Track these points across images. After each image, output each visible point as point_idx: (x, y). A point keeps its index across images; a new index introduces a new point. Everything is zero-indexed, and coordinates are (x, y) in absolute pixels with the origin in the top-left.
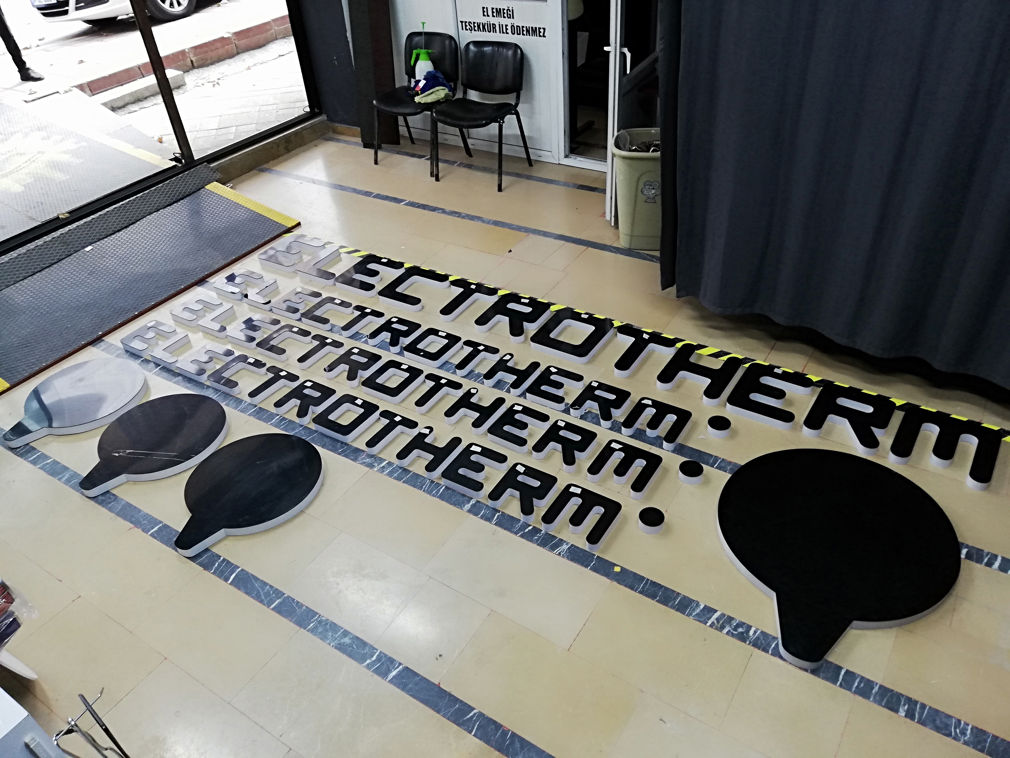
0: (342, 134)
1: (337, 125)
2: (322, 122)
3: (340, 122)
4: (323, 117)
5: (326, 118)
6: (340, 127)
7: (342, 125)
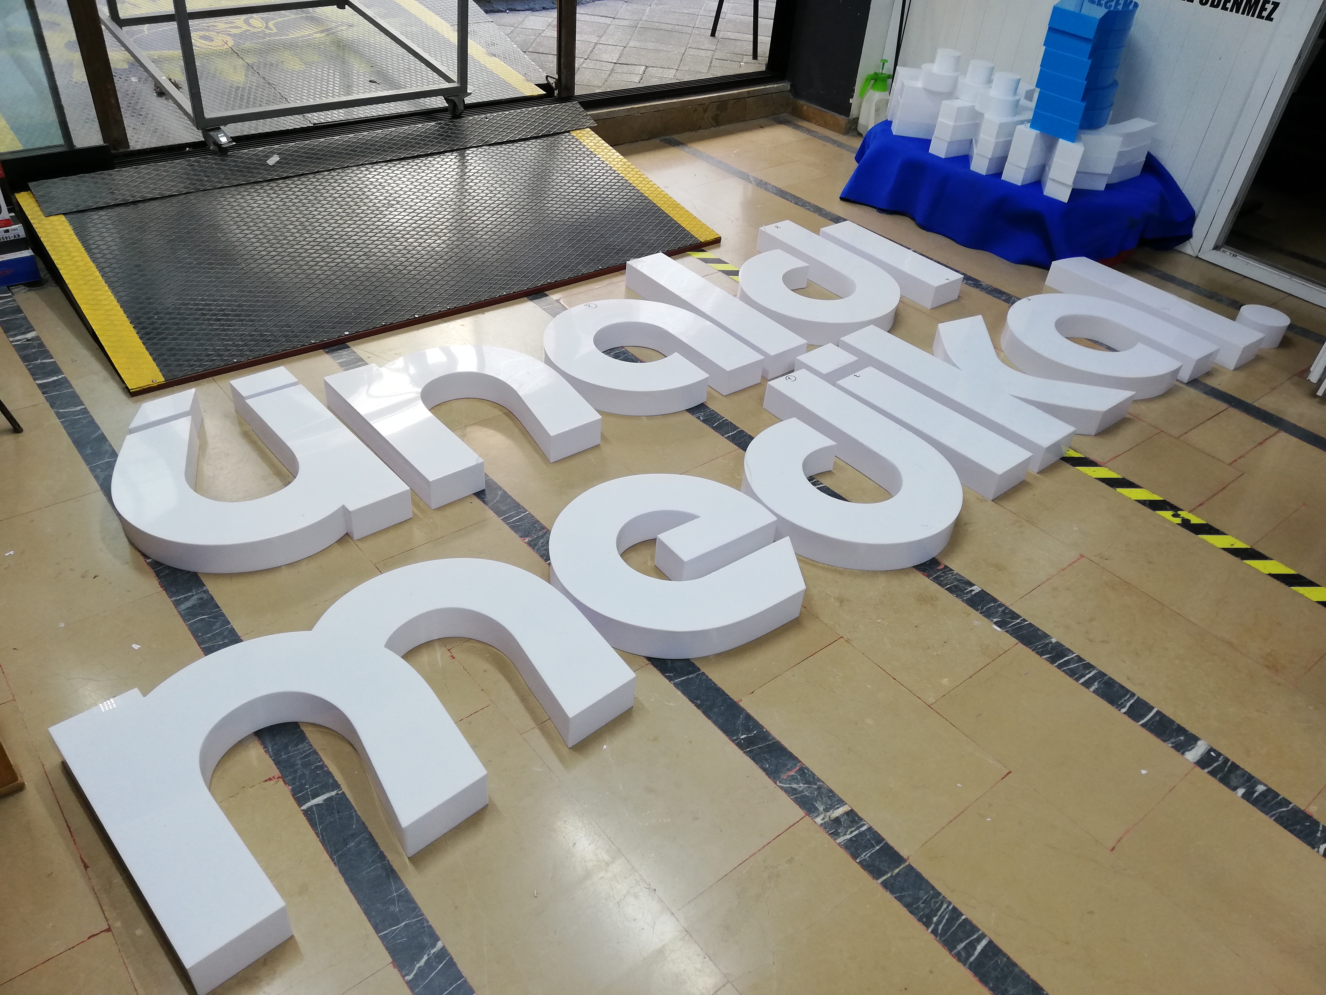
0: (808, 120)
1: (802, 102)
2: (780, 92)
3: (810, 99)
4: (785, 86)
5: (789, 88)
6: (806, 106)
7: (811, 105)
